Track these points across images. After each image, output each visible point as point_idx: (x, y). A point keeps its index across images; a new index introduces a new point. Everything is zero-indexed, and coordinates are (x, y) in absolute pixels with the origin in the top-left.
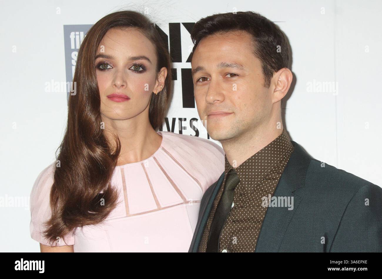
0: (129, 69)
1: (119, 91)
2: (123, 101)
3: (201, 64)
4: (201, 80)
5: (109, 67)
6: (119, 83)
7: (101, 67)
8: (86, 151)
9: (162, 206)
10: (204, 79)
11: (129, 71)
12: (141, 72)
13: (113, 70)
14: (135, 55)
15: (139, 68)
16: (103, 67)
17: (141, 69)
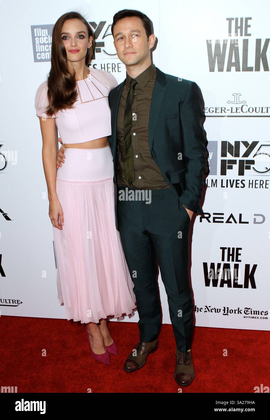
0: (77, 38)
1: (75, 48)
2: (76, 52)
3: (121, 31)
4: (120, 39)
5: (68, 38)
6: (74, 45)
7: (64, 38)
8: (63, 76)
9: (95, 99)
10: (122, 38)
11: (77, 39)
12: (82, 39)
13: (70, 39)
14: (79, 31)
15: (81, 37)
16: (65, 38)
17: (82, 37)
